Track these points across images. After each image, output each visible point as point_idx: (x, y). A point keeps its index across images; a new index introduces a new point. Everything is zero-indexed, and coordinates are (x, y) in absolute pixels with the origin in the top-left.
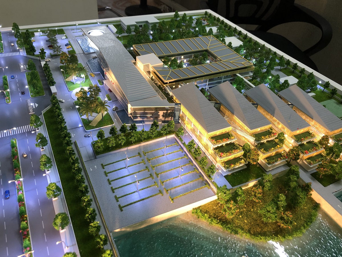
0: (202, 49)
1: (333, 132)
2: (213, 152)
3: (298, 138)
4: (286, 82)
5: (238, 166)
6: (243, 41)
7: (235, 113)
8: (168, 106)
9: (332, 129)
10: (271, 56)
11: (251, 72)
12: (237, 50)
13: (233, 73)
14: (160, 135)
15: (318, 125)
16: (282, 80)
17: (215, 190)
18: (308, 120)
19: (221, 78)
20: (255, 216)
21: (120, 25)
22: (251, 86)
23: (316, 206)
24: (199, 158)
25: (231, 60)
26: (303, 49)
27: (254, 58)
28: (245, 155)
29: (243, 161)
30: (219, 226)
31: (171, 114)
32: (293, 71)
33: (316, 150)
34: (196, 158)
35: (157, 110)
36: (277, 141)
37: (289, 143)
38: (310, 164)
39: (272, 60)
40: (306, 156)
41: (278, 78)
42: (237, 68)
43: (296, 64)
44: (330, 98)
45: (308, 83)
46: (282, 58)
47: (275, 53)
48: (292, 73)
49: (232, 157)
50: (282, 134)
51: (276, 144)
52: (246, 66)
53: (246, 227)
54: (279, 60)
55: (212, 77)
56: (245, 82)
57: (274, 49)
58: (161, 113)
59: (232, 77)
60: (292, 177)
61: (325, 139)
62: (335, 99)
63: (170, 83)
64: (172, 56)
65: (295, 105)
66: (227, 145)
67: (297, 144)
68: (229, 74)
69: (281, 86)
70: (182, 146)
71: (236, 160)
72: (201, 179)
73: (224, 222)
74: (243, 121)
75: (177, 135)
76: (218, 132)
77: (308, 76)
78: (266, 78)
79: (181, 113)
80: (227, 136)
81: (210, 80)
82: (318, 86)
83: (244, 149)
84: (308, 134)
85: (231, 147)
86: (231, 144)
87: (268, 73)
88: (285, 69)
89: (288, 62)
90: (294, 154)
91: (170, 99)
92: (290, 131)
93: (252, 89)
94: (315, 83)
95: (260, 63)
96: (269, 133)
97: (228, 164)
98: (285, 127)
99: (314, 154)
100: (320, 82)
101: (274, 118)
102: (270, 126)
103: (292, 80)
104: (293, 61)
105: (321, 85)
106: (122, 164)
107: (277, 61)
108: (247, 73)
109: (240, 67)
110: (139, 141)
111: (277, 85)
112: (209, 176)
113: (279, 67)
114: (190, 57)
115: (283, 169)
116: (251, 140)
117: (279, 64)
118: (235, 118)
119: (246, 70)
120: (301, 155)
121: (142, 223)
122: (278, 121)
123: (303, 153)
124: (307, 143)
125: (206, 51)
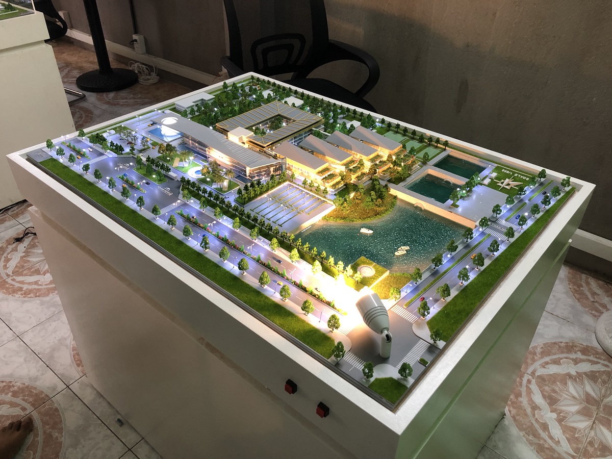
0: (275, 115)
1: (393, 151)
2: (322, 182)
3: (372, 160)
4: (352, 126)
5: (340, 186)
6: (302, 99)
7: (326, 154)
8: (274, 162)
9: (392, 149)
10: (332, 108)
11: (322, 124)
12: (302, 108)
13: (309, 128)
14: (279, 183)
15: (383, 149)
16: (348, 126)
17: (332, 203)
18: (376, 148)
19: (301, 135)
20: (360, 211)
21: (175, 108)
22: (327, 136)
23: (395, 197)
24: (313, 189)
25: (303, 118)
26: (355, 91)
27: (319, 113)
28: (342, 179)
29: (342, 182)
30: (342, 221)
31: (279, 168)
32: (354, 116)
33: (386, 165)
34: (311, 190)
35: (268, 167)
36: (359, 166)
37: (368, 165)
38: (384, 174)
39: (335, 111)
40: (381, 170)
41: (344, 124)
42: (311, 124)
43: (355, 110)
44: (388, 131)
45: (368, 123)
46: (341, 107)
47: (335, 104)
48: (354, 118)
49: (335, 182)
50: (361, 160)
51: (359, 168)
52: (318, 120)
53: (358, 217)
54: (340, 109)
55: (295, 135)
56: (322, 133)
57: (332, 101)
58: (272, 169)
59: (309, 132)
60: (375, 182)
61: (390, 156)
62: (392, 131)
63: (267, 146)
64: (254, 126)
65: (364, 140)
66: (328, 175)
67: (372, 164)
68: (307, 130)
69: (349, 131)
70: (297, 186)
71: (338, 183)
72: (320, 201)
73: (344, 218)
74: (333, 158)
75: (290, 181)
76: (320, 169)
77: (367, 117)
78: (335, 127)
79: (287, 165)
80: (327, 169)
81: (295, 138)
82: (377, 124)
83: (340, 175)
84: (378, 156)
85: (332, 176)
86: (330, 175)
87: (335, 122)
88: (347, 116)
89: (348, 110)
90: (373, 171)
91: (275, 157)
92: (366, 157)
93: (328, 137)
94: (374, 122)
95: (326, 116)
96: (352, 162)
97: (334, 186)
98: (362, 155)
99: (386, 168)
100: (377, 120)
101: (353, 152)
102: (352, 157)
103: (356, 124)
104: (352, 107)
105: (379, 122)
106: (263, 207)
107: (339, 111)
108: (320, 126)
109: (313, 122)
110: (267, 190)
111: (346, 130)
112: (325, 197)
113: (342, 116)
114: (267, 124)
115: (369, 182)
116: (343, 169)
117: (341, 113)
118: (327, 157)
119: (318, 124)
120: (377, 170)
121: (296, 231)
122: (356, 153)
123: (378, 168)
124: (379, 162)
125: (279, 115)
